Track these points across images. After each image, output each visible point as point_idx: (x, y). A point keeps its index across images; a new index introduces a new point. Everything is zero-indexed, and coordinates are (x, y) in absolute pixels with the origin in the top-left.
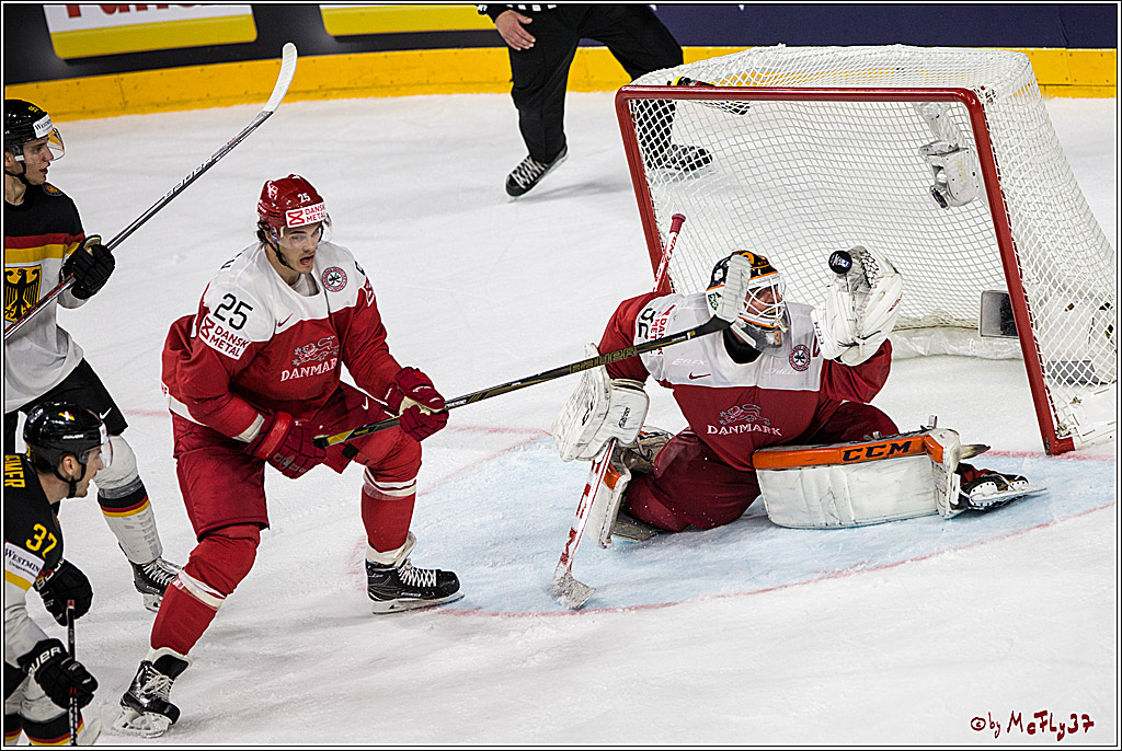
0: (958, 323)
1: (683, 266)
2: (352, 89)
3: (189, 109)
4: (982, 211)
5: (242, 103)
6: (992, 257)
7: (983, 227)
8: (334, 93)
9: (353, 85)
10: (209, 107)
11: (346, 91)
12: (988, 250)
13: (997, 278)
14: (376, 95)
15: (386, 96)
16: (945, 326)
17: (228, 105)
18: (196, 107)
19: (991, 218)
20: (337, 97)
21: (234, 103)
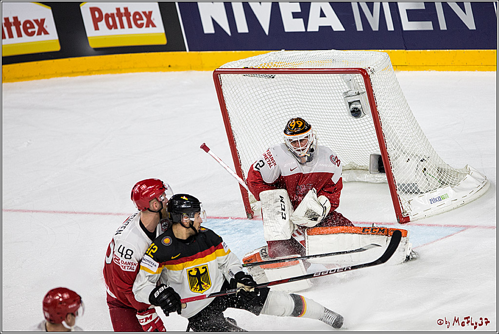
0: (360, 168)
1: (243, 145)
2: (101, 70)
3: (31, 80)
4: (369, 119)
5: (55, 77)
6: (374, 139)
7: (370, 126)
8: (94, 72)
9: (101, 69)
10: (40, 79)
11: (99, 71)
12: (372, 136)
13: (376, 148)
14: (112, 73)
15: (116, 73)
16: (355, 169)
17: (48, 78)
18: (34, 79)
19: (373, 122)
20: (95, 74)
21: (51, 77)
